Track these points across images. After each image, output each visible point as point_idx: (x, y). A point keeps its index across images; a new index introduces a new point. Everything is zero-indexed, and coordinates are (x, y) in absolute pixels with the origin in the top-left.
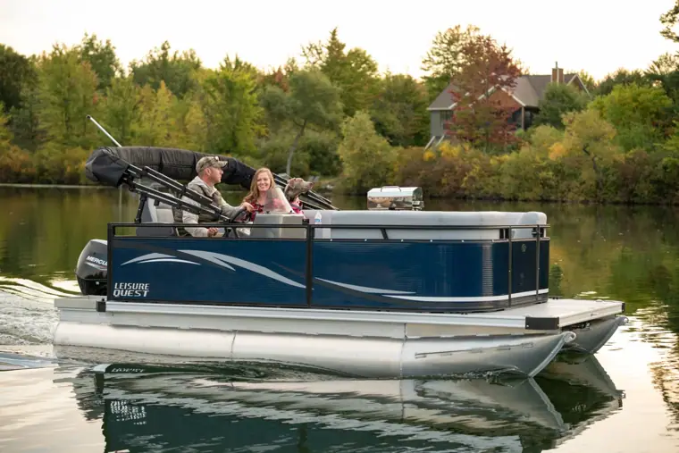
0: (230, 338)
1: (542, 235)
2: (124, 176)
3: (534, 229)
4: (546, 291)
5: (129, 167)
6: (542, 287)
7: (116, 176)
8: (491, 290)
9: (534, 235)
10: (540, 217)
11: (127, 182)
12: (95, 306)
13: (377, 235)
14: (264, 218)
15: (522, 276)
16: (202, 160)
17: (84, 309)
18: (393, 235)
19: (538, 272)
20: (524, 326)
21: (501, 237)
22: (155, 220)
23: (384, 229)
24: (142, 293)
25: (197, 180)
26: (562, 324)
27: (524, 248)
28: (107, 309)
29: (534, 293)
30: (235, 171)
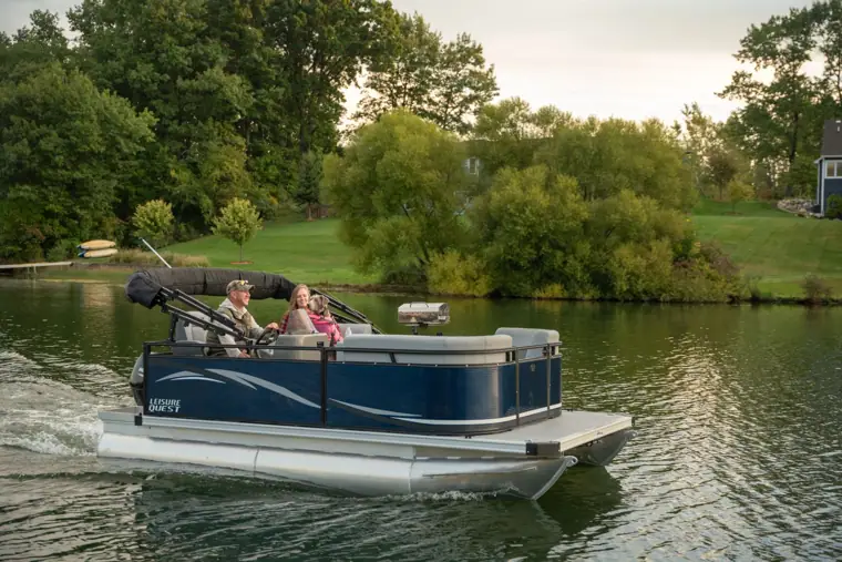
0: (253, 453)
1: (553, 354)
2: (156, 297)
3: (545, 348)
4: (559, 405)
5: (162, 289)
6: (553, 403)
7: (150, 298)
8: (497, 411)
9: (545, 354)
10: (553, 336)
11: (161, 304)
12: (133, 419)
13: (386, 359)
14: (288, 339)
15: (531, 394)
16: (230, 284)
17: (123, 422)
18: (401, 359)
19: (549, 390)
20: (524, 452)
21: (508, 359)
22: (190, 339)
23: (392, 353)
24: (174, 409)
25: (226, 303)
26: (562, 449)
27: (533, 368)
28: (144, 423)
29: (545, 409)
30: (280, 286)
